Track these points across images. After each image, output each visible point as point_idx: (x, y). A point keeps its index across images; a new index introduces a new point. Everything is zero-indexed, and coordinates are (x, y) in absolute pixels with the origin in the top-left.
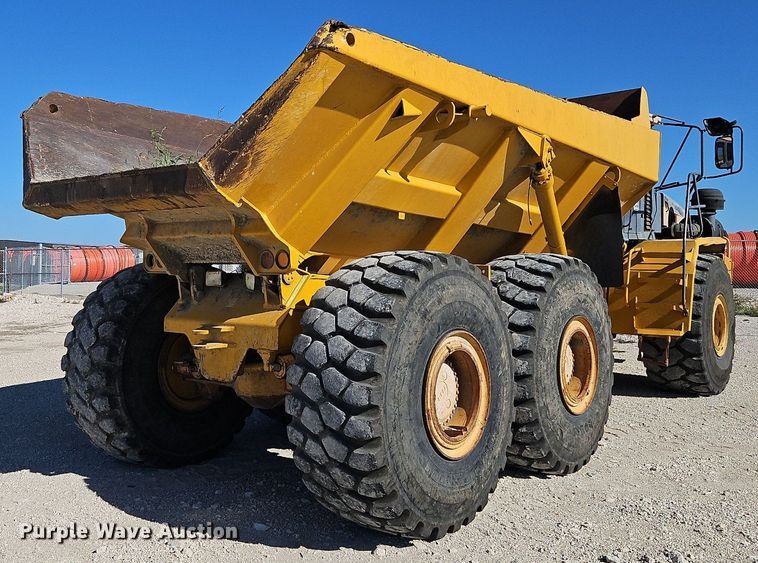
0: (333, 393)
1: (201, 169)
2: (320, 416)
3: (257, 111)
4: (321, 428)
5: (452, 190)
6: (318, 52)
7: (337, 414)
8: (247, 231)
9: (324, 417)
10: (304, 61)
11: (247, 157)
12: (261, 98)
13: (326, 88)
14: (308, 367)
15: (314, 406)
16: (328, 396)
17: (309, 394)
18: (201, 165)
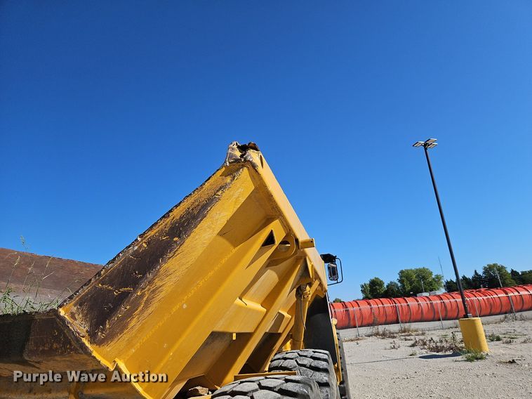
1: (63, 319)
3: (161, 233)
5: (258, 307)
6: (243, 166)
10: (225, 175)
11: (142, 296)
12: (166, 216)
13: (235, 209)
18: (62, 312)
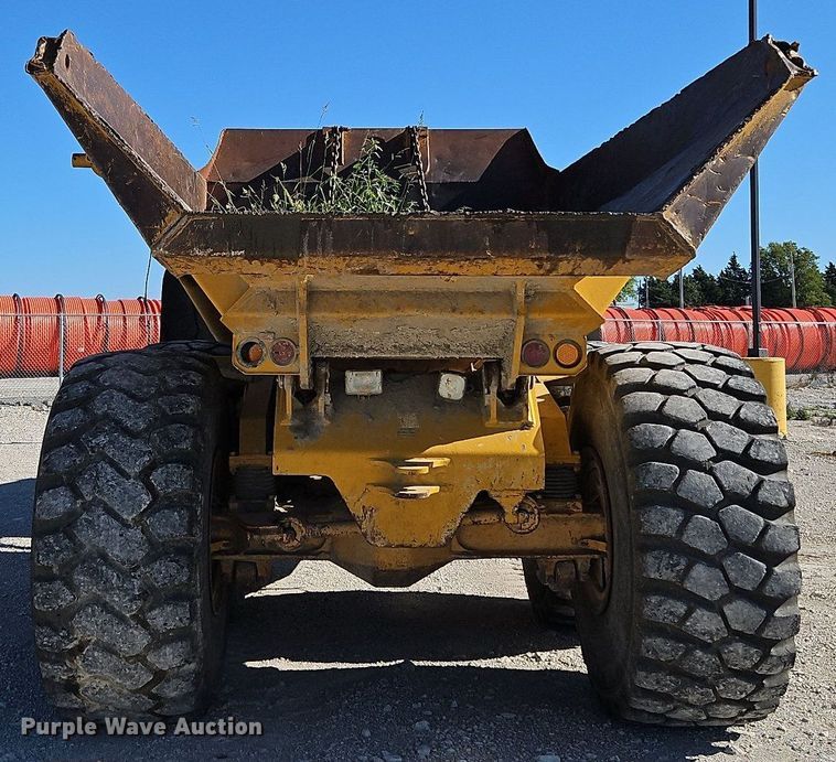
0: (745, 539)
2: (726, 576)
3: (735, 148)
4: (726, 591)
7: (756, 568)
8: (542, 311)
9: (732, 575)
10: (789, 89)
14: (690, 509)
15: (712, 561)
16: (735, 545)
17: (702, 545)
